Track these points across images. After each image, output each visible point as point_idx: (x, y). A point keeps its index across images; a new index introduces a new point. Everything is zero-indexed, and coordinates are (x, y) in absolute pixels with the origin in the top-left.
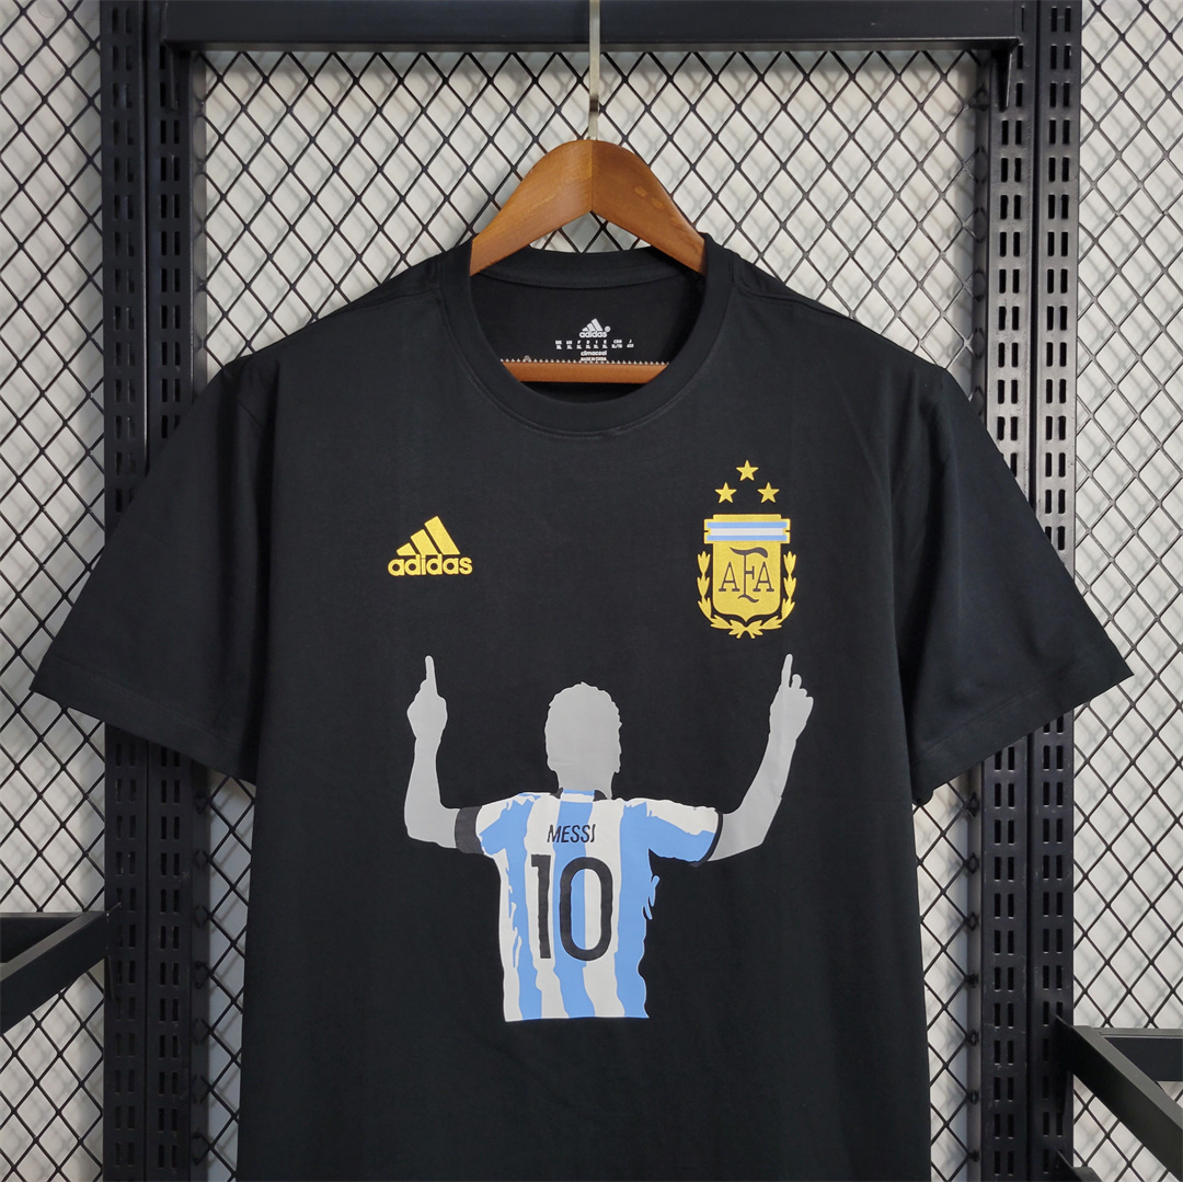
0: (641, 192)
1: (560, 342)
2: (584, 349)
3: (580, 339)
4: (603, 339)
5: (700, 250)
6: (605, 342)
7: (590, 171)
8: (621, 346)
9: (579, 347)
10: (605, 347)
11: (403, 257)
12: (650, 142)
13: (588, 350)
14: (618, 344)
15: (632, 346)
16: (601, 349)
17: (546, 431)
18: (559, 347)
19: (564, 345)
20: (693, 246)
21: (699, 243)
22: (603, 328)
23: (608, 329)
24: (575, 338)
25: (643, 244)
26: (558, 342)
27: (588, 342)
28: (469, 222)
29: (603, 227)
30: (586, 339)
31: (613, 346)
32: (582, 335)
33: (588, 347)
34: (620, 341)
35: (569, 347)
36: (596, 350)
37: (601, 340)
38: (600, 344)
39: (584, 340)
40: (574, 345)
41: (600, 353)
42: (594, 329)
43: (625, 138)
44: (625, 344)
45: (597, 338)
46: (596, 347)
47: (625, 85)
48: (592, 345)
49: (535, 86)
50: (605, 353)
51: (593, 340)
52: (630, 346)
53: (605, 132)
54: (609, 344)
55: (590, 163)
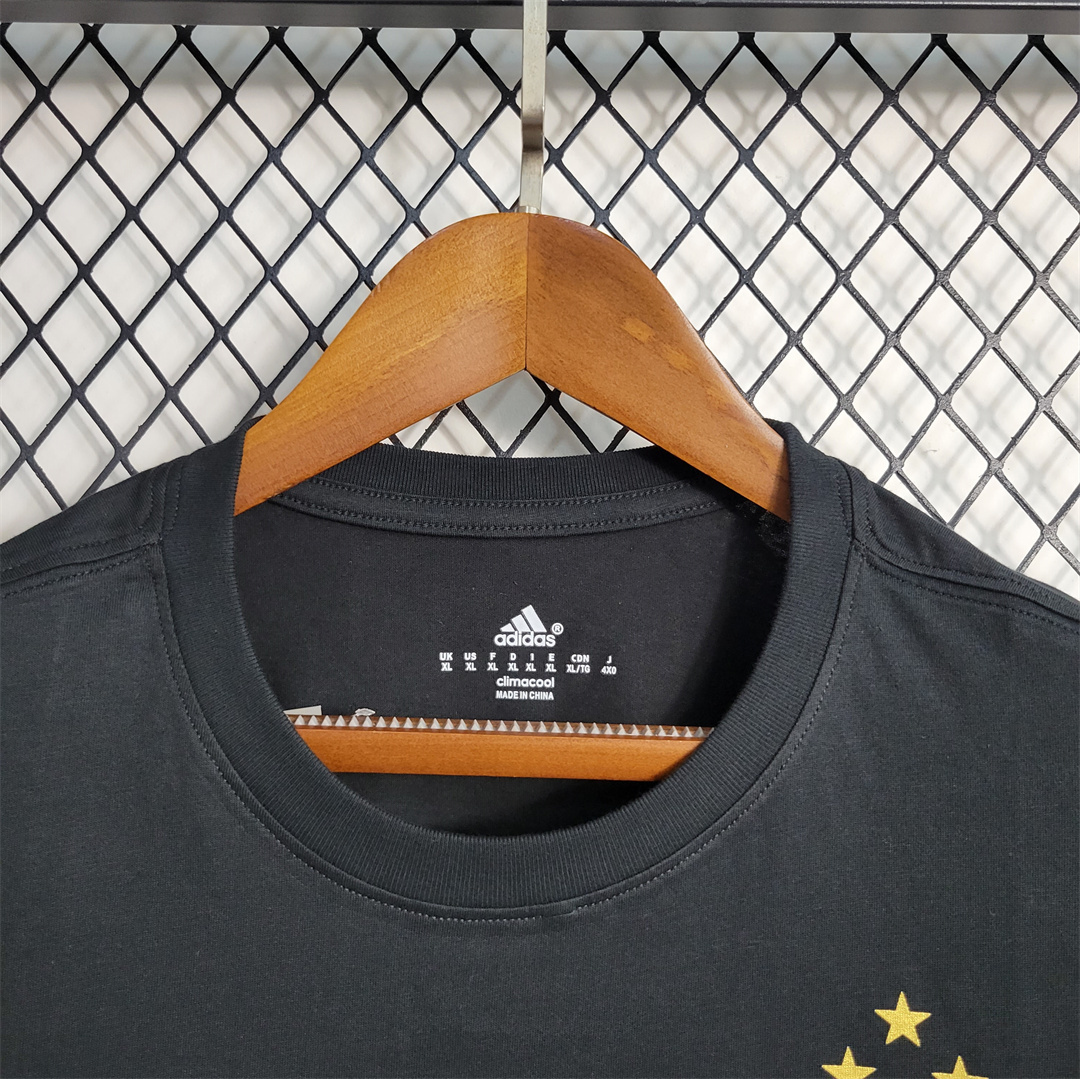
0: (637, 329)
1: (449, 656)
2: (503, 671)
3: (495, 648)
4: (547, 650)
5: (774, 463)
6: (551, 657)
7: (521, 281)
8: (587, 669)
9: (492, 667)
10: (550, 668)
11: (121, 453)
12: (653, 226)
13: (513, 675)
14: (581, 663)
15: (613, 671)
16: (541, 674)
17: (398, 904)
18: (446, 668)
19: (458, 663)
20: (757, 451)
21: (770, 447)
22: (548, 624)
23: (558, 628)
24: (484, 647)
25: (634, 441)
26: (446, 657)
27: (513, 656)
28: (266, 383)
29: (552, 399)
30: (508, 649)
31: (570, 669)
32: (502, 641)
33: (513, 667)
34: (586, 658)
35: (470, 667)
36: (530, 675)
37: (541, 653)
38: (541, 662)
39: (503, 653)
40: (482, 662)
41: (540, 683)
42: (527, 627)
43: (602, 215)
44: (597, 664)
45: (534, 649)
46: (530, 667)
47: (602, 109)
48: (521, 663)
49: (415, 109)
50: (551, 683)
51: (523, 653)
52: (609, 670)
53: (558, 199)
54: (561, 664)
55: (523, 265)
